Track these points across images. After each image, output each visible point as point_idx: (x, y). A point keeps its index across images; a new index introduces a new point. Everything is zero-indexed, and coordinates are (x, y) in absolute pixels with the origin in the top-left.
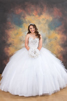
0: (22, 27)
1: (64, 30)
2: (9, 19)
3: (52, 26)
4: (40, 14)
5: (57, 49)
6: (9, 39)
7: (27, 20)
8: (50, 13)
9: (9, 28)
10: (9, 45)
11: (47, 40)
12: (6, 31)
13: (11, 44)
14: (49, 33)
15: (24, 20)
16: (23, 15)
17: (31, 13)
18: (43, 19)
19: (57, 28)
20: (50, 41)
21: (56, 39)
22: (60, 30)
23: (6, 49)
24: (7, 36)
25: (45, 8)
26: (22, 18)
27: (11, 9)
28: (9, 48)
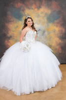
0: (21, 20)
1: (63, 22)
2: (9, 13)
3: (50, 19)
4: (39, 8)
5: (56, 41)
6: (9, 32)
7: (26, 13)
8: (49, 6)
9: (9, 22)
10: (10, 38)
11: (46, 33)
12: (6, 24)
13: (11, 37)
14: (48, 26)
15: (23, 13)
16: (22, 9)
17: (30, 7)
18: (42, 13)
19: (56, 21)
20: (49, 33)
21: (54, 32)
22: (58, 23)
23: (6, 41)
24: (8, 30)
25: (44, 1)
26: (21, 12)
27: (11, 3)
28: (10, 41)
